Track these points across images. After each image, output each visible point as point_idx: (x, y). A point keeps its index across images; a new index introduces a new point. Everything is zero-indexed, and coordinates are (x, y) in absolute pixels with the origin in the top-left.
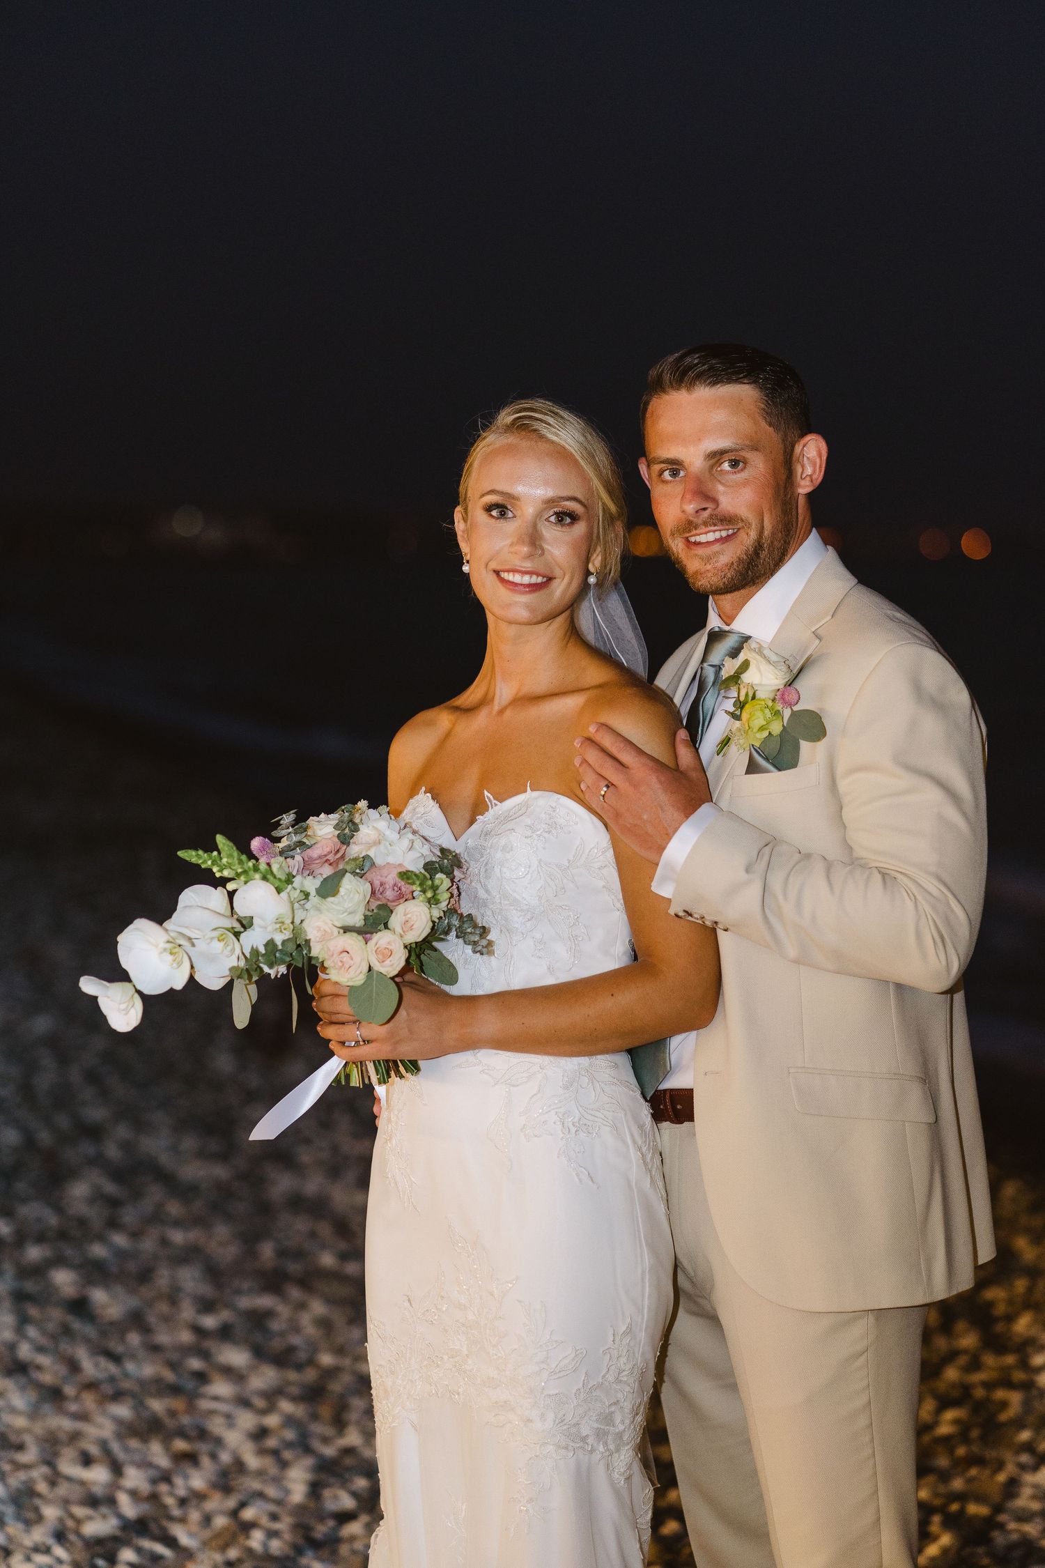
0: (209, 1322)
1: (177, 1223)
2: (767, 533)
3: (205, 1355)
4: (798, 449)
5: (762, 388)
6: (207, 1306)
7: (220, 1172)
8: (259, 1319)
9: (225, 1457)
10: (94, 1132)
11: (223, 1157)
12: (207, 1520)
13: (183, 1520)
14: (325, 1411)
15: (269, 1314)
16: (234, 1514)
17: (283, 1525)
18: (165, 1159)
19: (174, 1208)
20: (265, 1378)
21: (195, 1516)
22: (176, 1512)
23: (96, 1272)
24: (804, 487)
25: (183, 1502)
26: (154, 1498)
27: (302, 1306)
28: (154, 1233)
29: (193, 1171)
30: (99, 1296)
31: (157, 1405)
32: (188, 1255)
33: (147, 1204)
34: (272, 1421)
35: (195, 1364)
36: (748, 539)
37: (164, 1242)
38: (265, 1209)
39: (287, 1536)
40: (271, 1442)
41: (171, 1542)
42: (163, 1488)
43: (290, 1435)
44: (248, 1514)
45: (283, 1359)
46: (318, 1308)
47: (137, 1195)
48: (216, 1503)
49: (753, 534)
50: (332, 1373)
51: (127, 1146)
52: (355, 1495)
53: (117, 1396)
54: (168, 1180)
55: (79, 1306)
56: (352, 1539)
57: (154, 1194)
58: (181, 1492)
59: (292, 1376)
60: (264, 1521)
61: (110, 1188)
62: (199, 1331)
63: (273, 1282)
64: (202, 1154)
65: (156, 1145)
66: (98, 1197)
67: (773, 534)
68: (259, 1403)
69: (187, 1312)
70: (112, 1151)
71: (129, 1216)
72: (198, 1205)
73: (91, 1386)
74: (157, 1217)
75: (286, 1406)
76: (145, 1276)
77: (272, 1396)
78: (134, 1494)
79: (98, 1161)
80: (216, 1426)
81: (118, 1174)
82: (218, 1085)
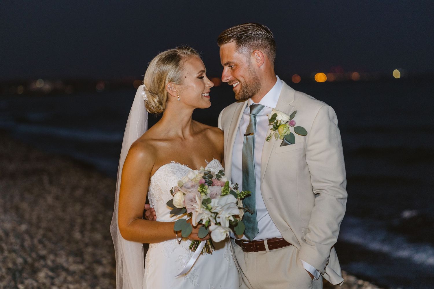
1: (71, 283)
7: (81, 267)
10: (43, 258)
11: (82, 263)
18: (65, 265)
19: (70, 278)
29: (73, 267)
33: (62, 278)
38: (95, 277)
47: (58, 276)
51: (53, 261)
54: (67, 270)
57: (63, 274)
61: (50, 274)
64: (75, 262)
65: (62, 260)
66: (47, 276)
70: (49, 263)
71: (57, 281)
72: (76, 277)
74: (65, 281)
79: (46, 266)
81: (52, 270)
82: (77, 242)
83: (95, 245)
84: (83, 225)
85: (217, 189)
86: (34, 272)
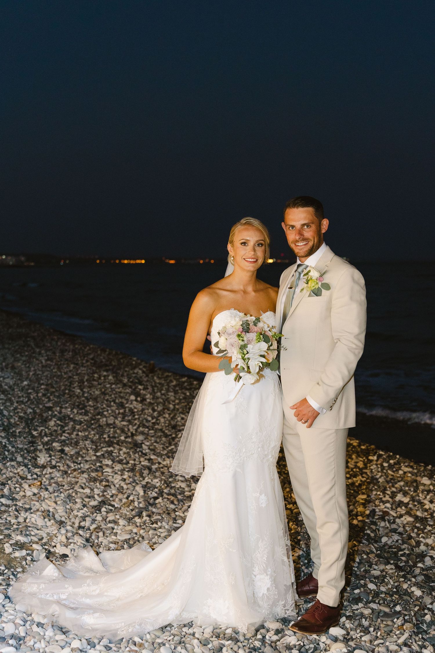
0: (98, 454)
2: (315, 242)
3: (101, 462)
4: (322, 222)
5: (314, 208)
6: (96, 451)
8: (110, 453)
9: (117, 486)
10: (50, 409)
11: (86, 414)
12: (121, 500)
13: (114, 501)
14: (137, 474)
15: (112, 452)
16: (127, 498)
17: (141, 500)
19: (78, 427)
20: (118, 467)
21: (117, 500)
22: (111, 499)
23: (63, 443)
24: (323, 231)
25: (112, 496)
26: (103, 495)
27: (120, 450)
28: (75, 433)
30: (66, 449)
31: (93, 474)
32: (86, 438)
34: (125, 477)
35: (98, 464)
36: (311, 244)
37: (77, 435)
39: (143, 503)
40: (127, 481)
41: (113, 506)
42: (105, 493)
43: (131, 480)
44: (131, 498)
45: (120, 462)
46: (124, 450)
47: (67, 424)
48: (120, 496)
49: (312, 243)
50: (135, 465)
52: (156, 493)
53: (83, 472)
54: (74, 421)
55: (62, 451)
56: (159, 503)
57: (72, 423)
58: (110, 494)
59: (125, 466)
60: (136, 499)
61: (59, 422)
62: (97, 456)
63: (110, 444)
66: (57, 425)
67: (317, 243)
68: (119, 473)
69: (91, 452)
73: (75, 470)
75: (126, 473)
76: (77, 443)
77: (122, 471)
78: (98, 495)
79: (54, 416)
80: (110, 478)
81: (60, 419)
82: (78, 397)
83: (95, 399)
84: (81, 382)
85: (252, 336)
86: (45, 421)
